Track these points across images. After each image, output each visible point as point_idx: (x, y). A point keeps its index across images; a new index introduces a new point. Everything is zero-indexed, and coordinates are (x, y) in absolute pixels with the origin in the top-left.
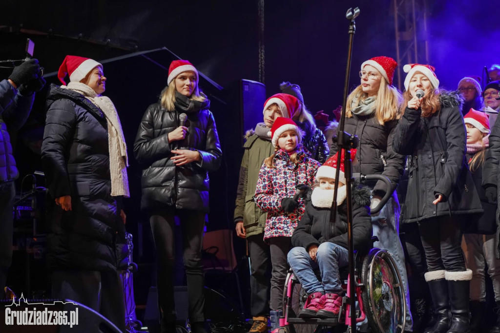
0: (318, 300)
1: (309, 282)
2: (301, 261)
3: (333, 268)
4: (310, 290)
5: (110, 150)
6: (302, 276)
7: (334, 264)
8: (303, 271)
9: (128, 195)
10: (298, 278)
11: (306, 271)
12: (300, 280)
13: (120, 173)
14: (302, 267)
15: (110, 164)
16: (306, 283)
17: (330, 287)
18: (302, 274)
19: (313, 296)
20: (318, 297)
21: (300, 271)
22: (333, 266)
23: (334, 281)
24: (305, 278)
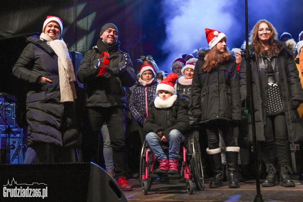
0: (165, 163)
1: (159, 153)
2: (155, 140)
3: (178, 145)
4: (160, 157)
5: (59, 73)
6: (156, 149)
7: (179, 143)
8: (156, 146)
9: (72, 100)
10: (153, 150)
11: (158, 146)
12: (154, 151)
13: (66, 87)
14: (155, 143)
15: (60, 82)
16: (158, 153)
17: (175, 156)
18: (155, 148)
19: (162, 161)
20: (165, 162)
21: (154, 146)
22: (178, 144)
23: (177, 152)
24: (157, 150)
